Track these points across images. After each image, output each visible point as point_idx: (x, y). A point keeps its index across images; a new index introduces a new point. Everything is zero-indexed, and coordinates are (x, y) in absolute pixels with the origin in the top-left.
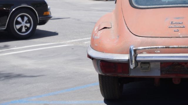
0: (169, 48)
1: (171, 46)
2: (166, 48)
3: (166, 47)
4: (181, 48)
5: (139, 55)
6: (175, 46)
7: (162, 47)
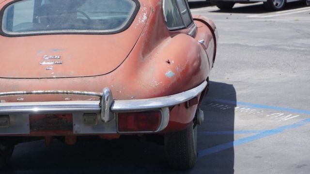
0: (31, 93)
1: (34, 92)
2: (27, 94)
3: (28, 92)
4: (48, 93)
6: (39, 92)
7: (22, 92)
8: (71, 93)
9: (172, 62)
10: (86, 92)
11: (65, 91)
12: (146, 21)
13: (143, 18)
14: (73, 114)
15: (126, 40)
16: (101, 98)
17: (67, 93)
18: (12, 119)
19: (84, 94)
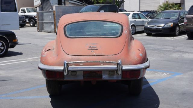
0: (88, 62)
2: (86, 62)
5: (70, 67)
7: (84, 61)
8: (105, 62)
9: (140, 50)
10: (112, 62)
11: (103, 61)
12: (127, 33)
13: (125, 32)
14: (103, 71)
15: (121, 40)
16: (118, 64)
17: (103, 62)
18: (78, 73)
19: (111, 63)
